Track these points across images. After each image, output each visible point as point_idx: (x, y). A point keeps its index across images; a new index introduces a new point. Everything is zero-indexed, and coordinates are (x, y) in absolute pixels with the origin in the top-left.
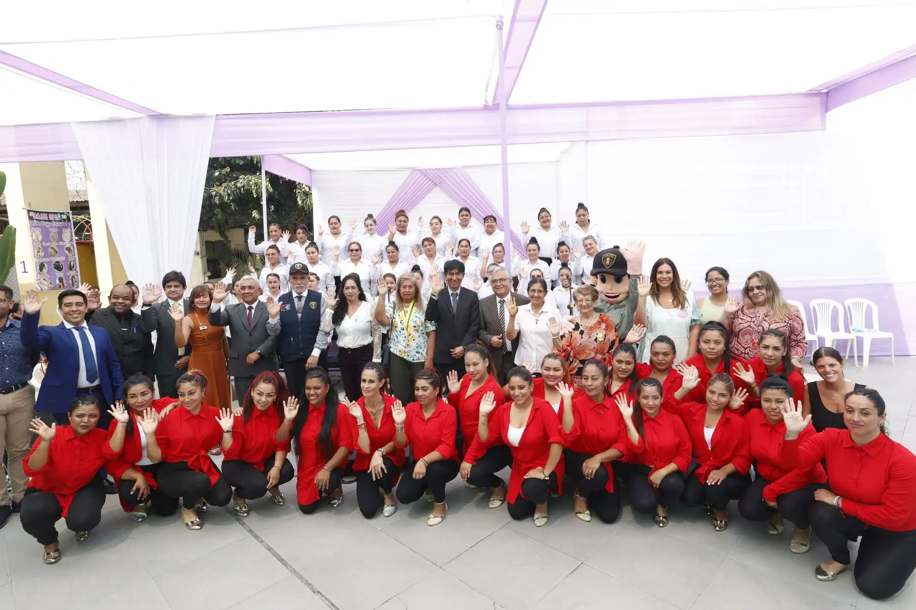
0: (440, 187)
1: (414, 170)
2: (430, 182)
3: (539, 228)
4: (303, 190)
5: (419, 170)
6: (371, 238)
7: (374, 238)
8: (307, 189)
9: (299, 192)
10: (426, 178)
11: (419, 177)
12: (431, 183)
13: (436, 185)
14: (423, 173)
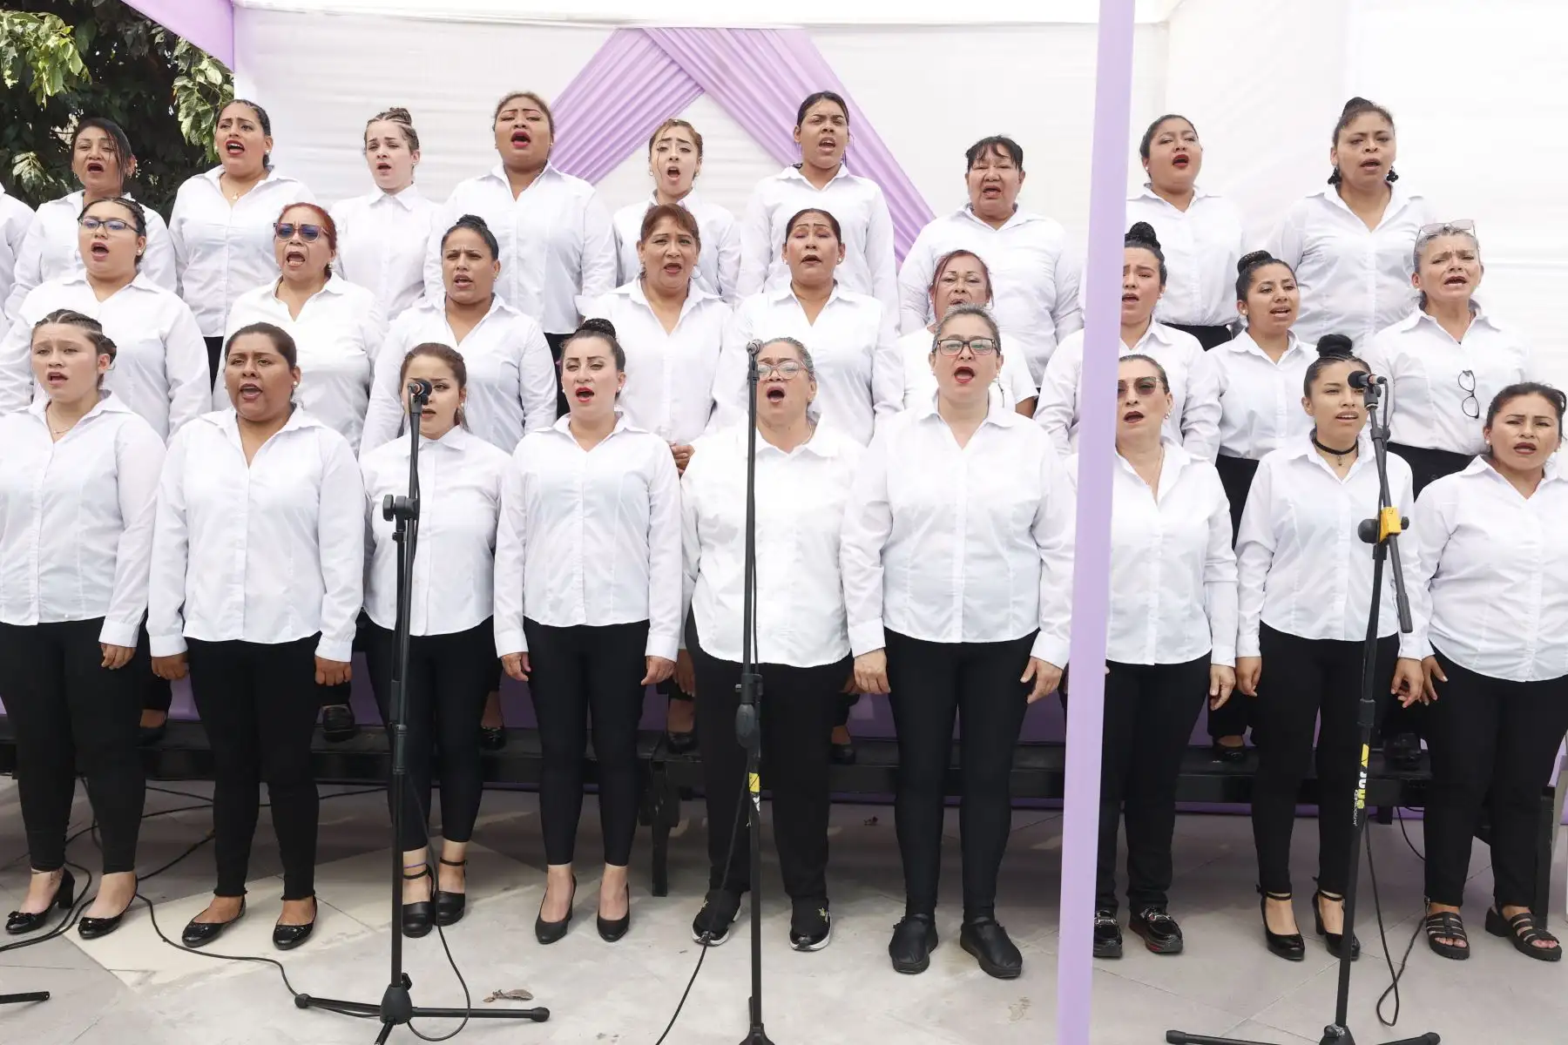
0: (716, 100)
1: (626, 30)
2: (682, 77)
3: (1145, 198)
4: (201, 79)
5: (641, 30)
6: (388, 206)
7: (399, 204)
8: (216, 77)
9: (184, 88)
10: (666, 62)
11: (643, 55)
12: (683, 83)
13: (702, 90)
14: (655, 43)
